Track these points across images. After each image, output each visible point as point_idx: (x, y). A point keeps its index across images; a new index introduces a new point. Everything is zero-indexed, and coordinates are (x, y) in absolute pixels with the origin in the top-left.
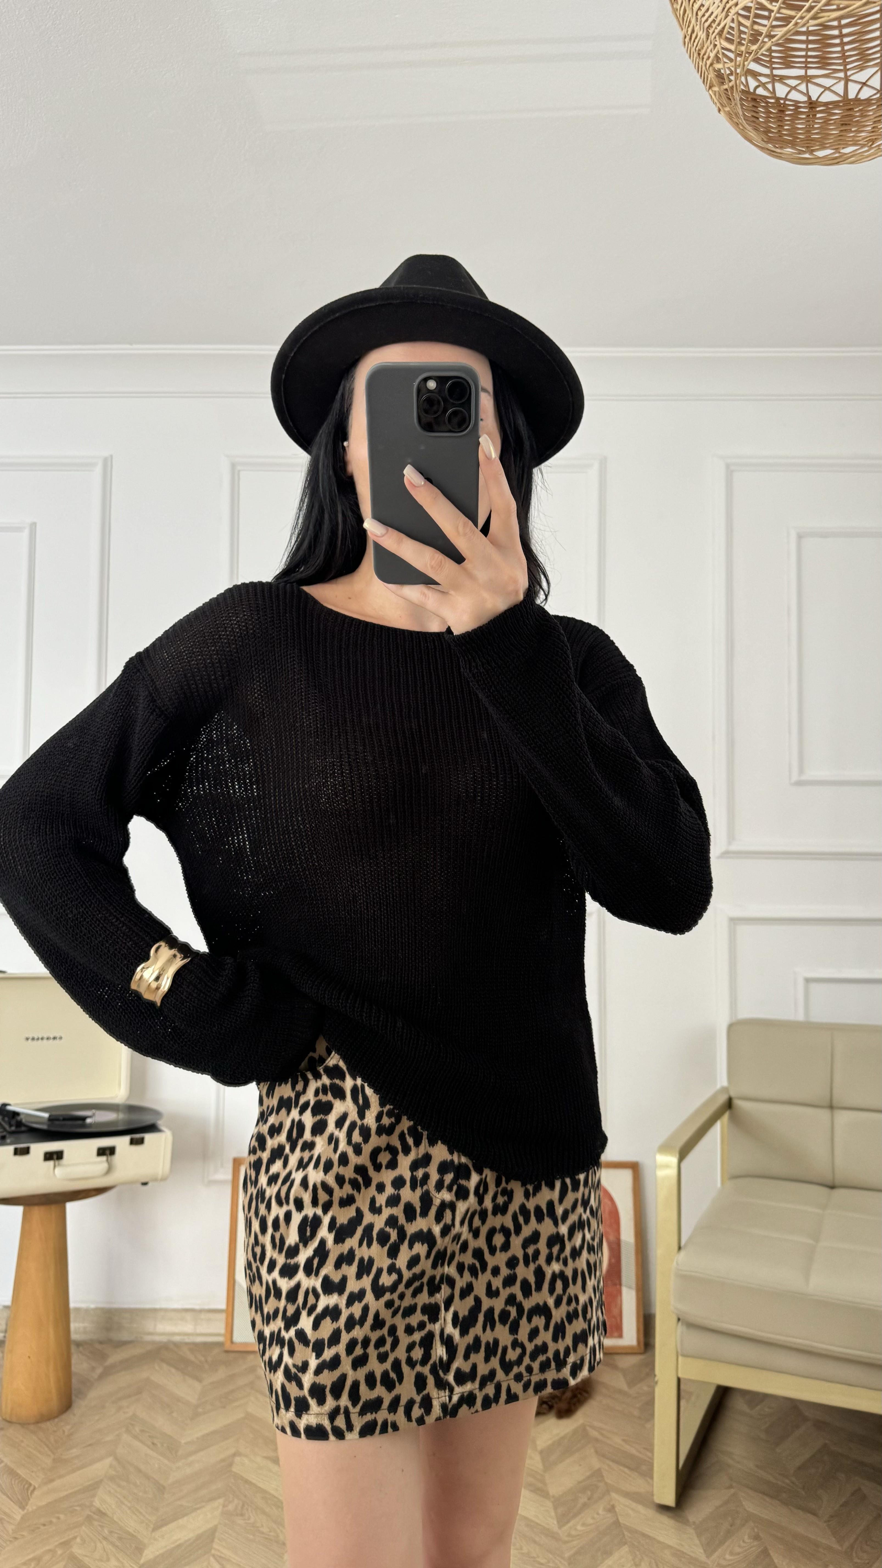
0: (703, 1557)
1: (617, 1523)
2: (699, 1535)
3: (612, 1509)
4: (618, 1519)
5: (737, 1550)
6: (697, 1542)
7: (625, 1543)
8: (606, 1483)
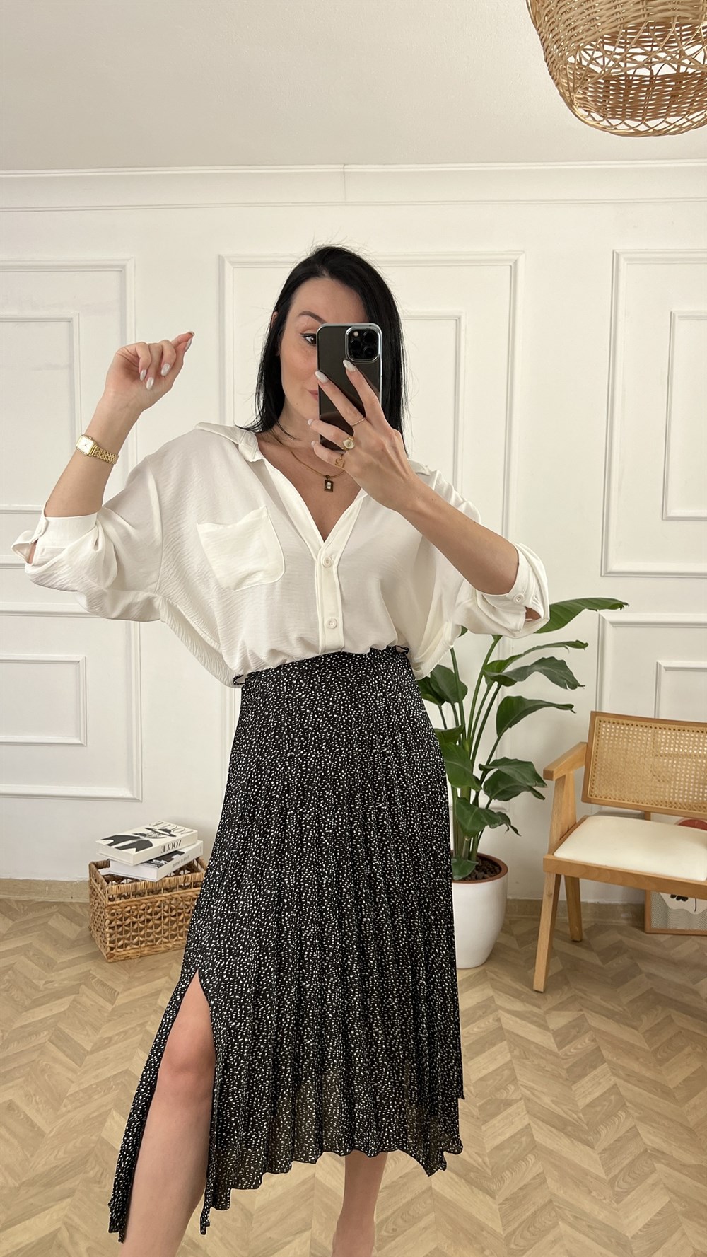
0: (556, 1050)
1: (501, 1028)
2: (555, 1039)
3: (498, 1020)
4: (501, 1026)
5: (579, 1046)
6: (553, 1041)
7: (505, 1040)
8: (496, 1005)
